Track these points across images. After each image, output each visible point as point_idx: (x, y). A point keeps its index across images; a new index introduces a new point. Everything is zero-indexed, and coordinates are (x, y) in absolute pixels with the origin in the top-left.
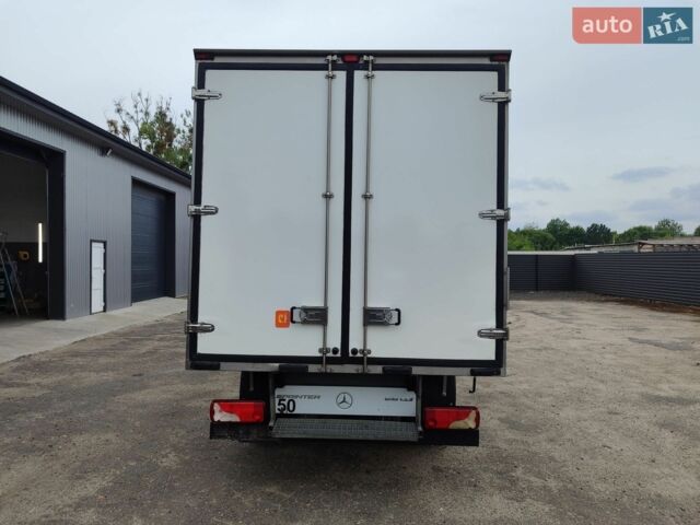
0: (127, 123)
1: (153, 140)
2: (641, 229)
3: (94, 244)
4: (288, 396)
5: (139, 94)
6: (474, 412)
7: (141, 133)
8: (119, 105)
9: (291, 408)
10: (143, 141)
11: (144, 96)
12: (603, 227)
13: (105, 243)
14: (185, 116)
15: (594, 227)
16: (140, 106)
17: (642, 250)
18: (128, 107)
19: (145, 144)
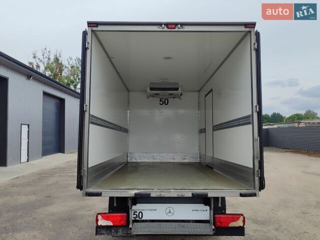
0: (39, 64)
1: (52, 72)
2: (297, 115)
3: (22, 126)
4: (139, 210)
5: (45, 49)
6: (242, 217)
7: (46, 69)
8: (34, 54)
9: (140, 217)
10: (47, 73)
11: (48, 50)
12: (278, 114)
13: (28, 125)
14: (69, 60)
15: (274, 114)
16: (46, 55)
17: (300, 126)
18: (39, 55)
19: (48, 73)
